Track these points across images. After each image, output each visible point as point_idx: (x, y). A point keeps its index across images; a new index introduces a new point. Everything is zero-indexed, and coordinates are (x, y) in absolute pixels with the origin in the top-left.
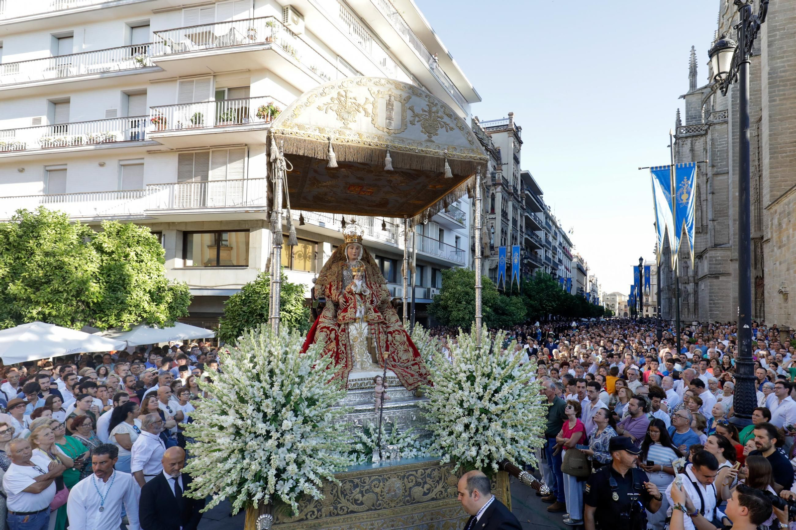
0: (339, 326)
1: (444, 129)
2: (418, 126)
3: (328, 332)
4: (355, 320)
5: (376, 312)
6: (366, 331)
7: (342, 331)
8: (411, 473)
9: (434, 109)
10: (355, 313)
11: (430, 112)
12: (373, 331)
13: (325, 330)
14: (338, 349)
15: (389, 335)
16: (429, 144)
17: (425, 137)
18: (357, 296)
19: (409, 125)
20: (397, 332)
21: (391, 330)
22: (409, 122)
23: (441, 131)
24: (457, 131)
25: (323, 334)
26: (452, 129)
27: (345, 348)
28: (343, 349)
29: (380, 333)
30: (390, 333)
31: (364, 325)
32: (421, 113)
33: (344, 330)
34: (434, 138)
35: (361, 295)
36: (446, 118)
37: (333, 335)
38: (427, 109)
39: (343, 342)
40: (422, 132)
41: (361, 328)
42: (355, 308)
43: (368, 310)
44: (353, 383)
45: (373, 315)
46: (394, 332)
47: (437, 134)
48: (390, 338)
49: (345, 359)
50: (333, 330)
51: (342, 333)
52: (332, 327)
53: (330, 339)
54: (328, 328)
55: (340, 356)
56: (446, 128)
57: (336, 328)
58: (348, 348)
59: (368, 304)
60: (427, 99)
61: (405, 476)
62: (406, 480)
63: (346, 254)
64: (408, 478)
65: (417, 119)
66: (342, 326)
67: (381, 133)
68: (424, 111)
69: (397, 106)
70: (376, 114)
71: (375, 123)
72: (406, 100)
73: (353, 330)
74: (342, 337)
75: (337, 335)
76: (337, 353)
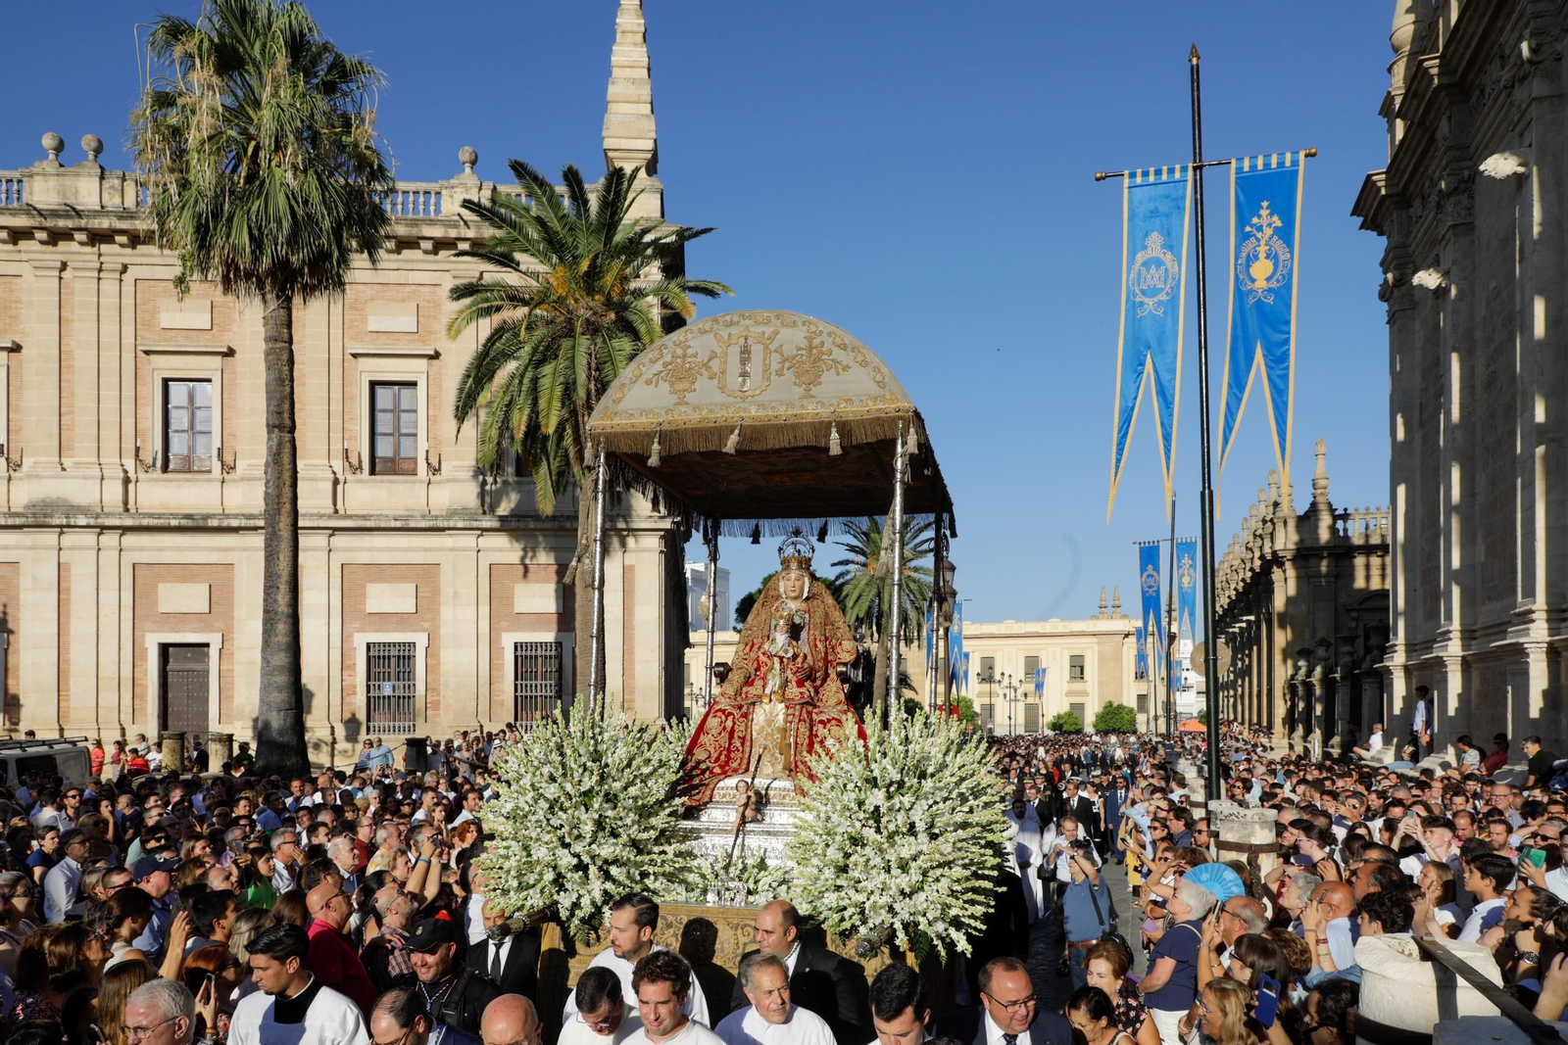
0: (740, 707)
1: (833, 371)
2: (789, 375)
3: (723, 718)
4: (763, 697)
5: (800, 685)
6: (781, 717)
7: (742, 716)
8: (748, 922)
9: (816, 342)
10: (764, 687)
11: (810, 348)
12: (790, 718)
13: (719, 714)
14: (730, 744)
15: (821, 726)
16: (805, 402)
17: (800, 390)
19: (774, 377)
20: (834, 722)
21: (824, 717)
22: (774, 373)
23: (828, 377)
24: (856, 369)
25: (716, 721)
26: (846, 368)
27: (743, 744)
28: (738, 744)
29: (800, 720)
30: (824, 722)
31: (779, 707)
32: (795, 352)
33: (745, 716)
34: (815, 390)
35: (781, 658)
36: (836, 350)
37: (729, 723)
38: (804, 343)
39: (740, 734)
40: (795, 384)
41: (772, 711)
42: (765, 678)
43: (785, 684)
44: (722, 792)
45: (793, 691)
46: (829, 721)
47: (820, 383)
48: (821, 731)
49: (739, 761)
50: (730, 714)
51: (741, 720)
52: (730, 709)
53: (725, 728)
54: (723, 711)
55: (732, 755)
56: (836, 368)
57: (736, 712)
58: (748, 744)
59: (789, 673)
60: (804, 328)
61: (738, 925)
62: (739, 931)
63: (782, 590)
64: (742, 929)
65: (787, 365)
66: (744, 709)
67: (731, 399)
68: (800, 349)
69: (757, 351)
70: (724, 372)
71: (722, 388)
72: (772, 338)
73: (759, 715)
74: (740, 728)
75: (734, 723)
76: (729, 750)
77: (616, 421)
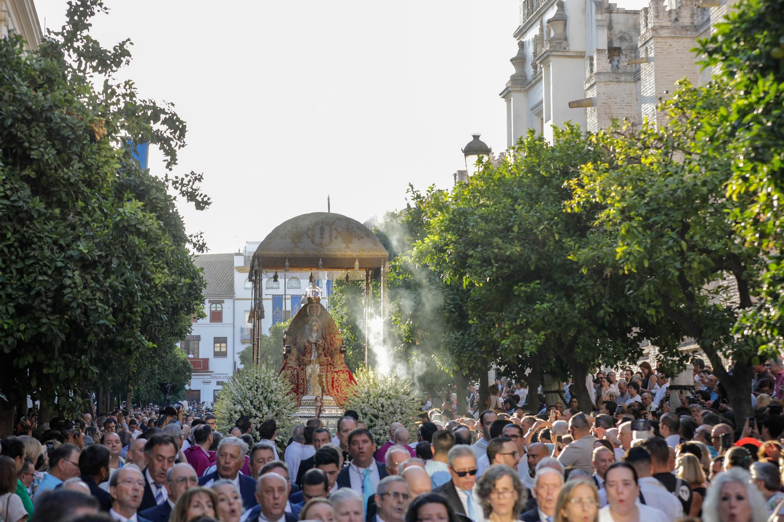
0: (300, 366)
1: (357, 239)
2: (340, 239)
3: (293, 371)
4: (310, 361)
5: (326, 356)
6: (318, 370)
7: (301, 369)
9: (350, 227)
10: (311, 357)
11: (348, 229)
12: (323, 370)
13: (290, 368)
14: (298, 382)
16: (346, 250)
17: (344, 245)
18: (313, 346)
20: (341, 372)
21: (337, 370)
22: (334, 238)
23: (355, 240)
24: (365, 238)
25: (289, 372)
26: (362, 237)
27: (303, 382)
28: (301, 382)
29: (328, 372)
30: (336, 372)
31: (317, 366)
33: (303, 369)
34: (350, 246)
35: (315, 344)
36: (358, 231)
37: (295, 373)
38: (345, 227)
39: (302, 378)
40: (342, 243)
41: (314, 367)
42: (311, 353)
43: (319, 356)
45: (323, 358)
46: (339, 371)
47: (352, 243)
48: (336, 376)
49: (302, 389)
50: (295, 369)
51: (302, 371)
52: (295, 366)
53: (293, 375)
54: (292, 367)
56: (359, 237)
57: (298, 368)
58: (305, 381)
59: (320, 351)
63: (308, 312)
65: (339, 235)
66: (302, 366)
67: (316, 247)
68: (343, 229)
69: (327, 229)
70: (313, 236)
71: (313, 242)
72: (333, 224)
73: (309, 369)
74: (301, 374)
75: (298, 373)
76: (298, 385)
77: (269, 252)
